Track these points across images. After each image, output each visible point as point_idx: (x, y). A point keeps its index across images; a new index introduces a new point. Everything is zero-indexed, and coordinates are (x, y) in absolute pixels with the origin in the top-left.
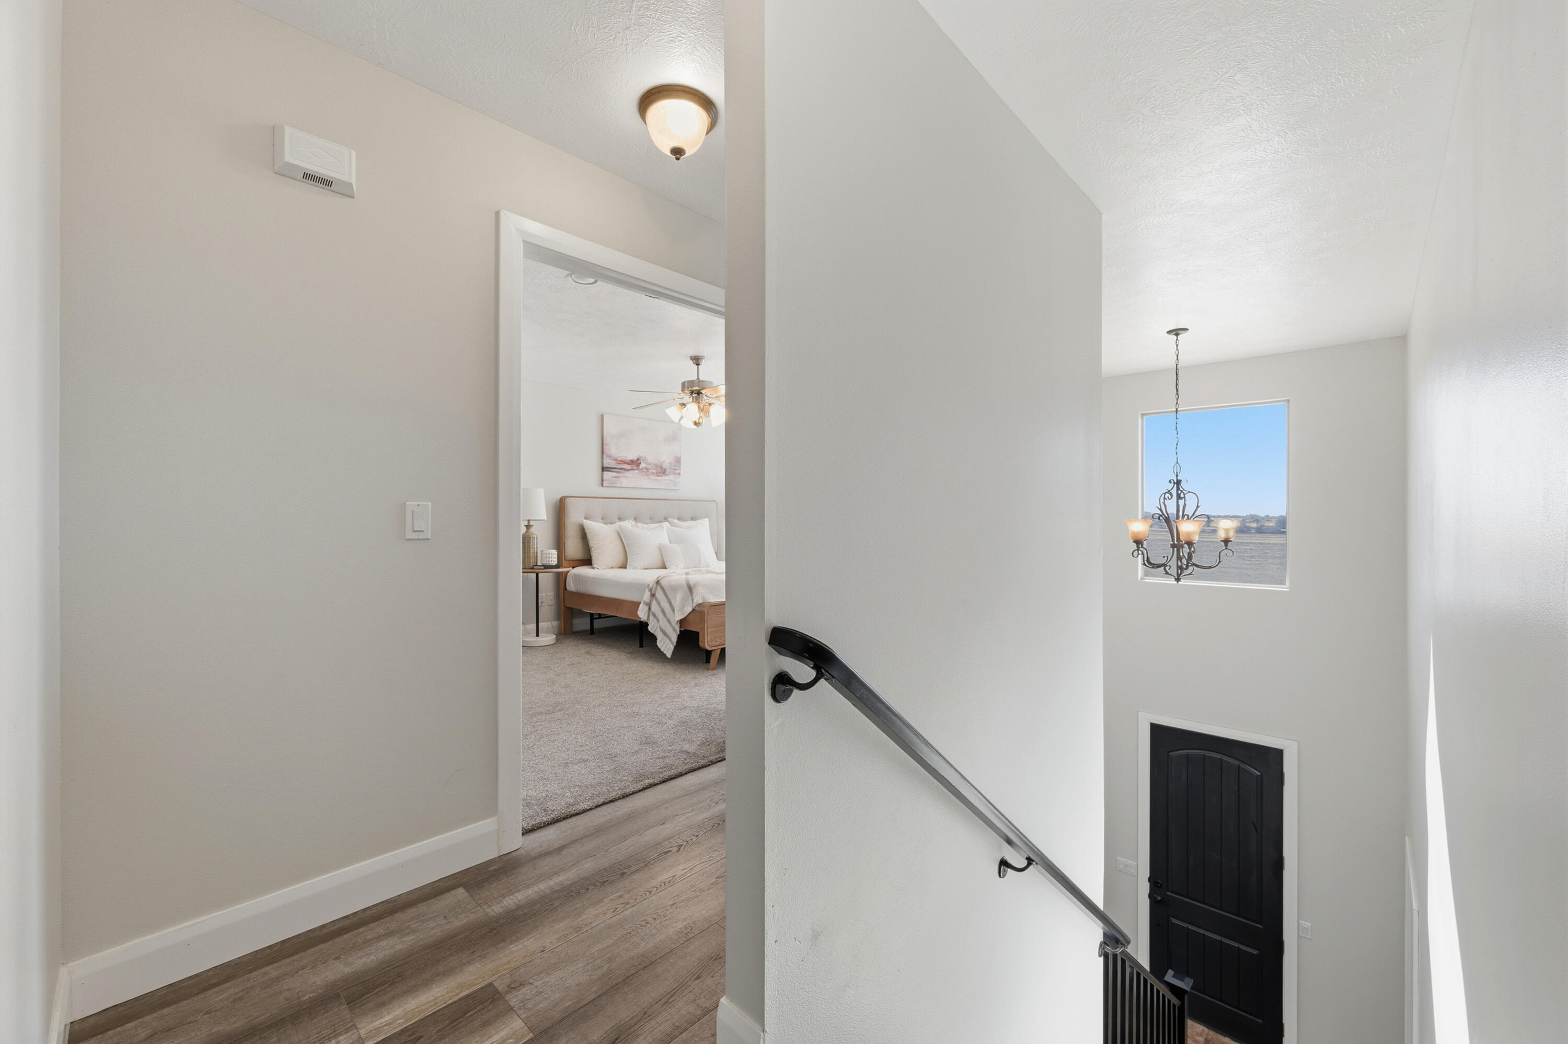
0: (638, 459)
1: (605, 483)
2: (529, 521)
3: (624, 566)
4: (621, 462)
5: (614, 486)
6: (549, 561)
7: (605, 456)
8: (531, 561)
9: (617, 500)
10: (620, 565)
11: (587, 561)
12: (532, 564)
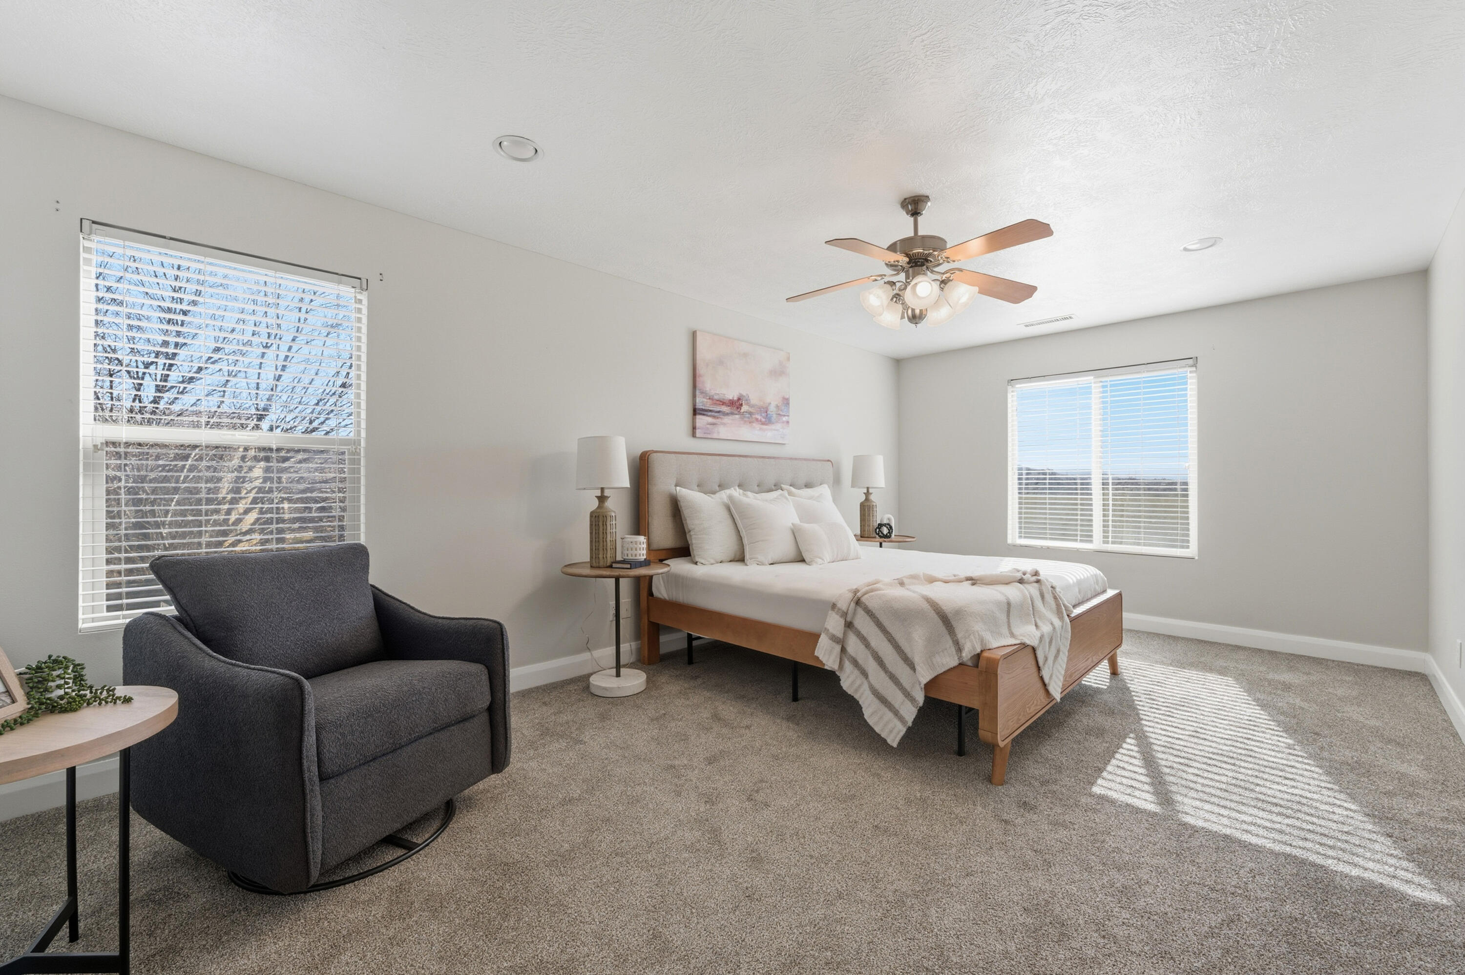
0: (739, 399)
1: (699, 433)
2: (602, 489)
3: (740, 558)
4: (718, 402)
5: (709, 436)
6: (636, 555)
7: (698, 393)
8: (609, 555)
9: (718, 457)
10: (731, 555)
11: (683, 551)
12: (609, 561)
